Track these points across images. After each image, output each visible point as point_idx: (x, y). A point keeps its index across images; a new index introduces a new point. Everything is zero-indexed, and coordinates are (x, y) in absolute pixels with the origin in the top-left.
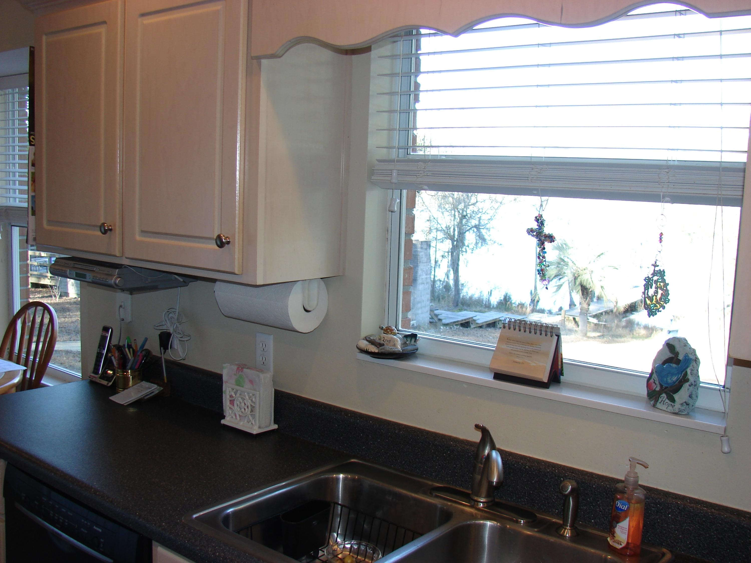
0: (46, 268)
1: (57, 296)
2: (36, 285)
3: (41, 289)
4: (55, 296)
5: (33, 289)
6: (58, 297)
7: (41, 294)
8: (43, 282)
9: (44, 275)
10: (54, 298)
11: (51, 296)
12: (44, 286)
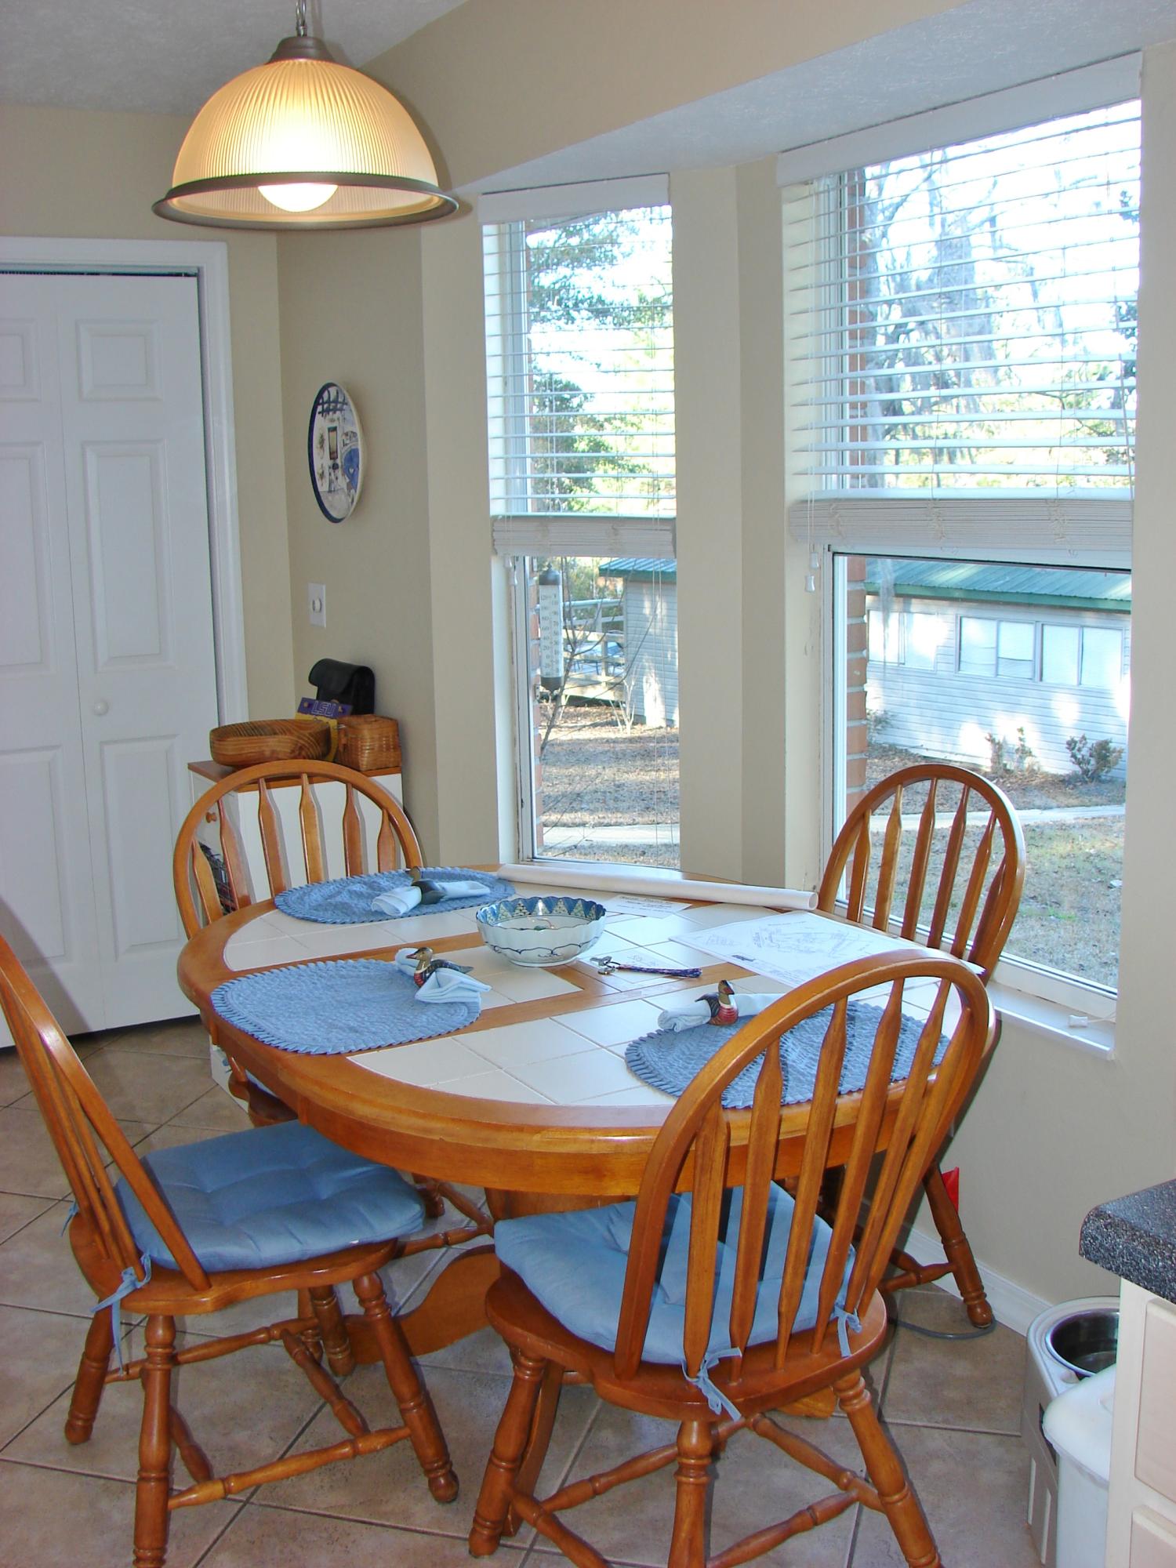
0: (594, 664)
1: (627, 723)
2: (575, 701)
3: (587, 709)
4: (623, 722)
5: (572, 710)
6: (629, 724)
7: (588, 718)
8: (590, 693)
9: (593, 679)
10: (620, 726)
11: (613, 724)
12: (594, 702)
